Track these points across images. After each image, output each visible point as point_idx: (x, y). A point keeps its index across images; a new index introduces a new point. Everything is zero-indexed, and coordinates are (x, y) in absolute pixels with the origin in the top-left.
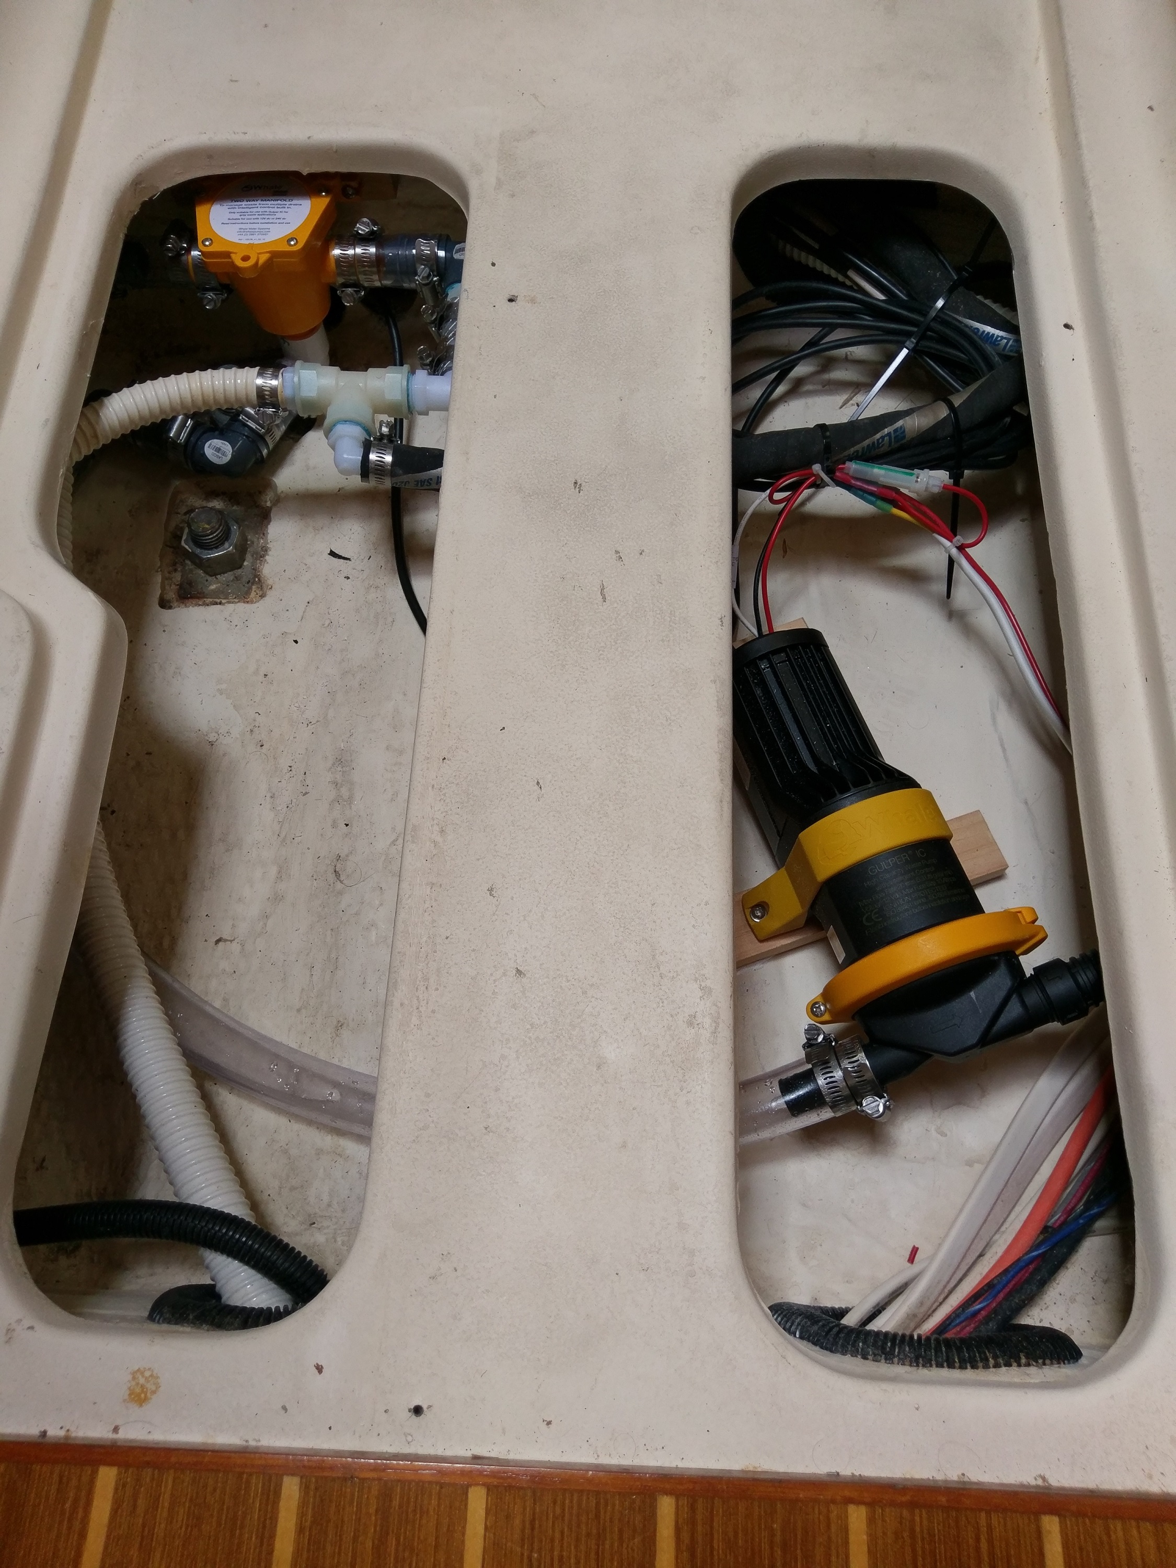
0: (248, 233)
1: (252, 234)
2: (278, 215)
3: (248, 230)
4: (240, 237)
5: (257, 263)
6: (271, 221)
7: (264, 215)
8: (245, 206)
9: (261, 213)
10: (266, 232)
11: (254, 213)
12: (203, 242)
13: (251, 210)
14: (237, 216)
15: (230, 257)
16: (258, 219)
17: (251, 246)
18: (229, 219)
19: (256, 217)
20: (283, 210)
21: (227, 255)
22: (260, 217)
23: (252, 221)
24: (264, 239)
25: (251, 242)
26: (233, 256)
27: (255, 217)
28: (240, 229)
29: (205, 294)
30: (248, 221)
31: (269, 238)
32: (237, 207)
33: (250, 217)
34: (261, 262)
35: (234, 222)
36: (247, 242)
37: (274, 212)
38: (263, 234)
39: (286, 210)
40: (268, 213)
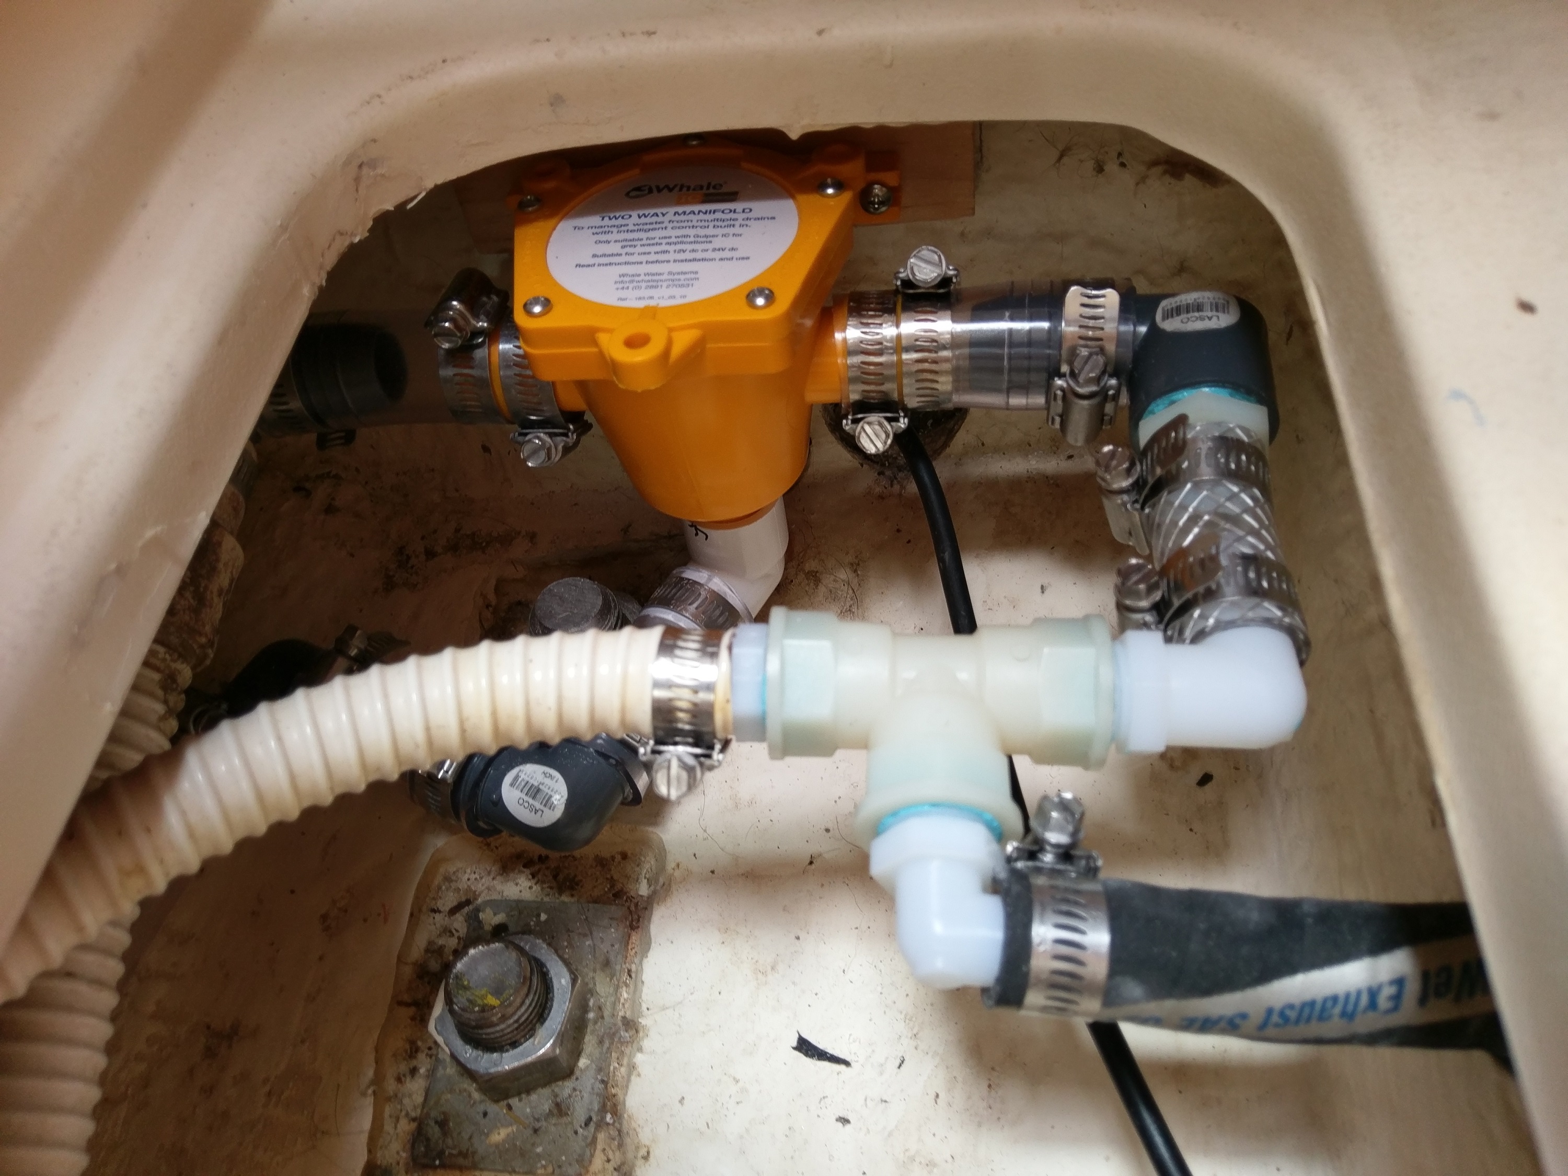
0: (644, 285)
1: (652, 287)
2: (718, 243)
3: (642, 277)
4: (623, 294)
5: (666, 353)
6: (699, 255)
7: (682, 243)
8: (636, 228)
9: (673, 240)
10: (688, 280)
11: (657, 240)
12: (527, 308)
13: (651, 234)
14: (615, 248)
15: (595, 343)
16: (666, 252)
17: (651, 313)
18: (594, 256)
19: (664, 247)
20: (731, 231)
21: (589, 336)
22: (671, 248)
23: (653, 257)
24: (684, 297)
25: (652, 303)
26: (603, 338)
27: (658, 248)
28: (623, 275)
29: (526, 434)
30: (644, 258)
31: (695, 294)
32: (615, 230)
33: (647, 249)
34: (678, 349)
35: (605, 262)
36: (641, 304)
37: (706, 236)
38: (682, 286)
39: (737, 230)
40: (692, 239)
